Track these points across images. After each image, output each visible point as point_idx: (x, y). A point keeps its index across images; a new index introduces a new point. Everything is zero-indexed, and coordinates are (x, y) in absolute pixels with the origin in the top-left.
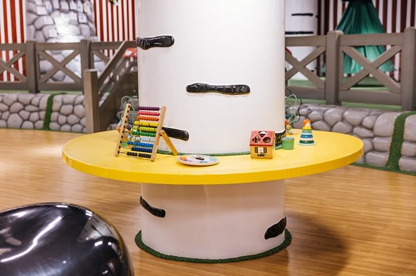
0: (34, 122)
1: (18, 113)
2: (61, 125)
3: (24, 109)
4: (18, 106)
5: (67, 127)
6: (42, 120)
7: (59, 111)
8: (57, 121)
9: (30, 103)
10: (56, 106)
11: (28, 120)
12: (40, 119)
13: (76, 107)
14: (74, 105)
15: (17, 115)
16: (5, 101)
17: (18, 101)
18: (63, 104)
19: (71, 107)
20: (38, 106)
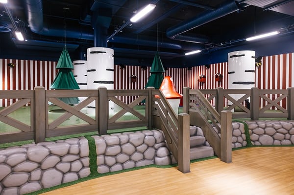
0: (77, 172)
1: (55, 167)
2: (110, 167)
3: (61, 161)
4: (54, 159)
5: (118, 167)
6: (87, 167)
7: (104, 154)
8: (105, 164)
9: (68, 153)
10: (100, 150)
11: (70, 171)
12: (83, 167)
13: (123, 147)
14: (120, 145)
15: (54, 170)
16: (31, 158)
17: (51, 154)
18: (108, 146)
19: (118, 147)
20: (79, 154)
